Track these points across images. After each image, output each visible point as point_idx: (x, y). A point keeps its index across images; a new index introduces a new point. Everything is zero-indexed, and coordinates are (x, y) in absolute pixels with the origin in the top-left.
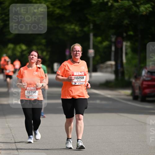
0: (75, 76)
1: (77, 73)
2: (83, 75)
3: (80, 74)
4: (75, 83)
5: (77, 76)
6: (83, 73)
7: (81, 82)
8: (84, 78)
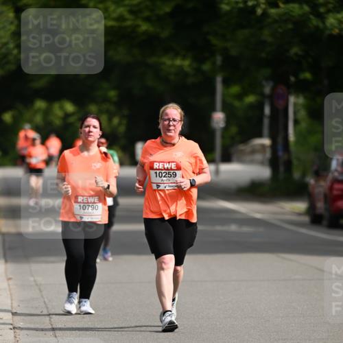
0: (156, 169)
1: (161, 164)
2: (173, 168)
3: (167, 166)
4: (158, 186)
6: (173, 164)
7: (170, 184)
8: (176, 174)
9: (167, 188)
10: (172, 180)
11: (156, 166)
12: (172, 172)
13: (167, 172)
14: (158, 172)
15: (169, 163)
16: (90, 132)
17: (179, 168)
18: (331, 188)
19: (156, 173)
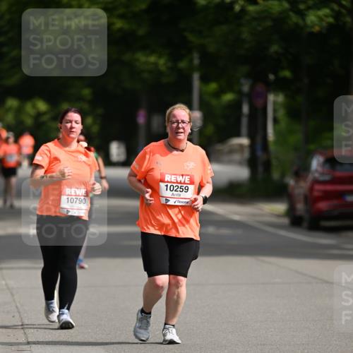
0: (168, 182)
2: (186, 182)
4: (167, 200)
5: (171, 182)
7: (180, 200)
8: (188, 189)
11: (167, 178)
14: (169, 185)
16: (72, 128)
17: (192, 182)
19: (167, 186)
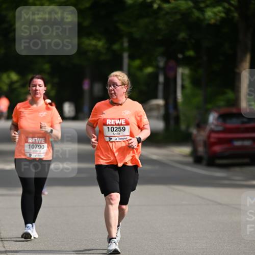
1: (113, 120)
2: (123, 124)
3: (118, 122)
4: (110, 139)
6: (123, 120)
7: (120, 137)
8: (125, 129)
9: (117, 140)
10: (122, 133)
11: (108, 122)
12: (122, 126)
13: (118, 127)
14: (110, 127)
15: (119, 119)
16: (36, 90)
17: (127, 124)
18: (209, 137)
